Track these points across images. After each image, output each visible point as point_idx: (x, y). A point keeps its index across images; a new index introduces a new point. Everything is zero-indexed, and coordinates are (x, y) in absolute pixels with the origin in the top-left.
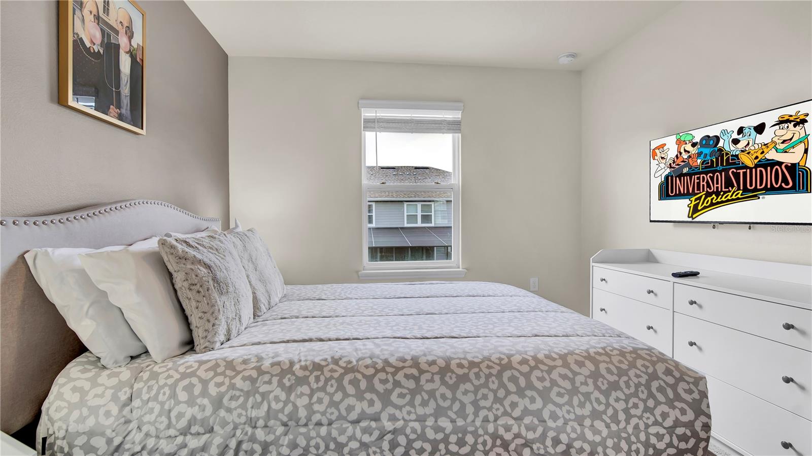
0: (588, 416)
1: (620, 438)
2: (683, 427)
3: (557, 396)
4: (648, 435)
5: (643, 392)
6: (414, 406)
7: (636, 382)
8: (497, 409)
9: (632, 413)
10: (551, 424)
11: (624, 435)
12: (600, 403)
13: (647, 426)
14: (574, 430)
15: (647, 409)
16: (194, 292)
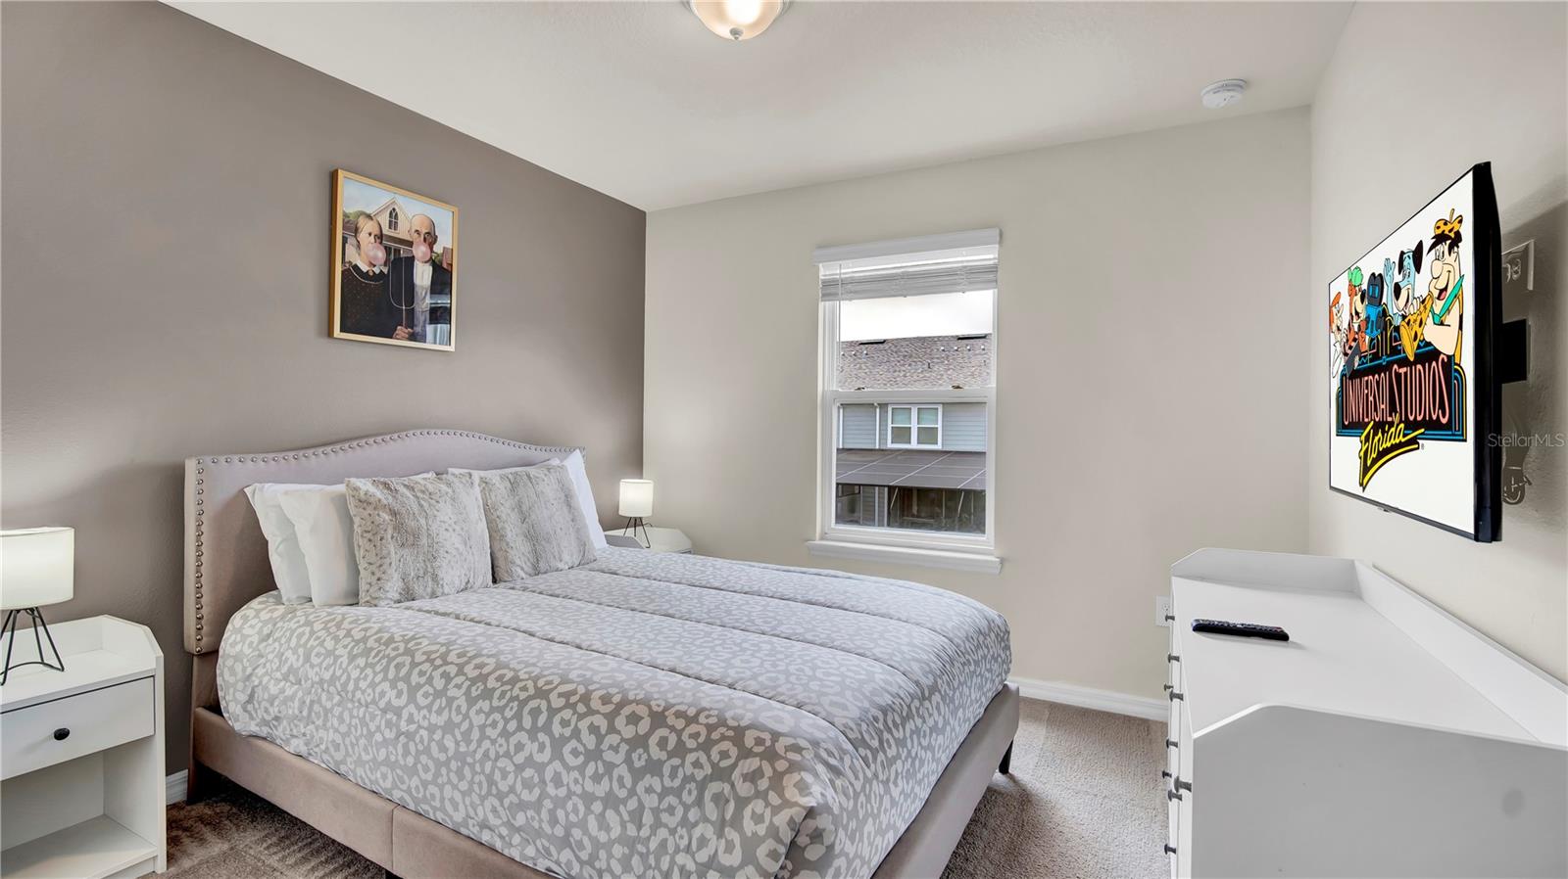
0: (601, 799)
1: (633, 851)
2: (719, 872)
3: (571, 753)
4: (673, 862)
5: (690, 792)
6: (430, 711)
7: (688, 773)
8: (501, 746)
9: (663, 821)
10: (551, 790)
11: (640, 848)
12: (622, 785)
13: (677, 850)
14: (576, 811)
15: (684, 822)
16: (366, 540)
